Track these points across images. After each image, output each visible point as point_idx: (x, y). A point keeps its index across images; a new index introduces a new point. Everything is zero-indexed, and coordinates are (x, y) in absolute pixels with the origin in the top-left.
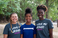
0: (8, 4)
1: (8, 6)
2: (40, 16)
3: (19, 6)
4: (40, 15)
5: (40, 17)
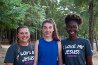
4: (72, 30)
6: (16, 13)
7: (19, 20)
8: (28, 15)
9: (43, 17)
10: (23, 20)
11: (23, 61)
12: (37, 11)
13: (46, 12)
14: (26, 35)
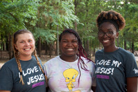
0: (41, 5)
2: (105, 39)
4: (106, 37)
5: (106, 43)
8: (44, 8)
9: (71, 11)
12: (59, 1)
13: (76, 3)
14: (28, 44)
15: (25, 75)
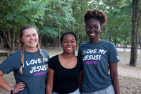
0: (47, 9)
1: (47, 12)
3: (70, 12)
6: (33, 9)
7: (37, 19)
8: (49, 11)
10: (42, 18)
11: (31, 72)
12: (61, 6)
13: (74, 8)
15: (28, 65)
